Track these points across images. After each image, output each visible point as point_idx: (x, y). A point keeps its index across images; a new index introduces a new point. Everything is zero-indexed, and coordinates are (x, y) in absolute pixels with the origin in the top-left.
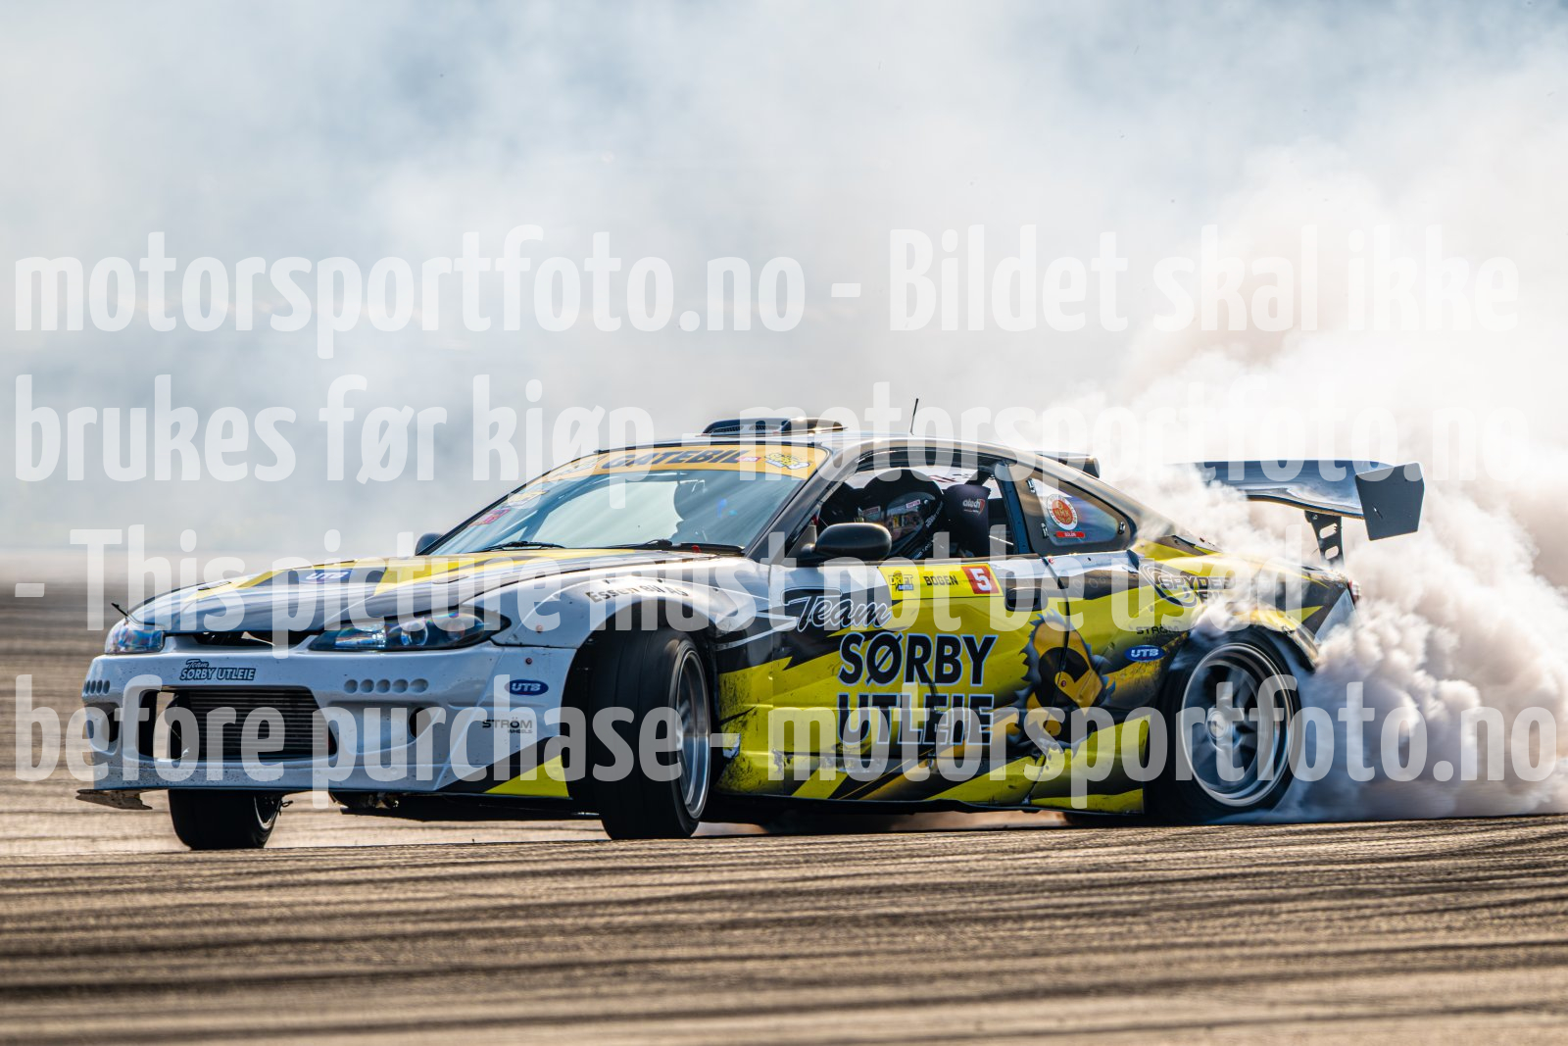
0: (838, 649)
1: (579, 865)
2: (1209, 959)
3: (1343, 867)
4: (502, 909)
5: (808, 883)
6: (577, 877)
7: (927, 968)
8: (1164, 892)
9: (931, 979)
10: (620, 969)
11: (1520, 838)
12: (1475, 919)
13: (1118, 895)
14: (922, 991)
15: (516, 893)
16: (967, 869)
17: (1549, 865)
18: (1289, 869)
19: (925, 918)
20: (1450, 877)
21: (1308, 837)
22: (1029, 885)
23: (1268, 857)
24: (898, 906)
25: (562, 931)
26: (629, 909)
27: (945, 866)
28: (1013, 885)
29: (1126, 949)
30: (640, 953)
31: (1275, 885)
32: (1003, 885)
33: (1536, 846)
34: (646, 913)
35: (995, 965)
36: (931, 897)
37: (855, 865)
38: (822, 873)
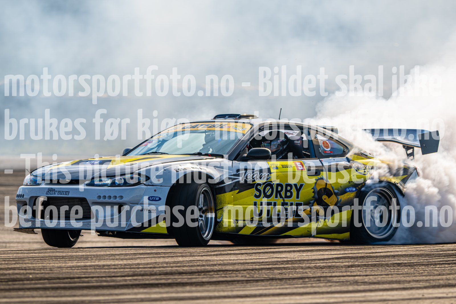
0: (254, 187)
4: (285, 261)
5: (374, 254)
7: (408, 279)
9: (409, 282)
10: (318, 279)
14: (407, 285)
15: (288, 257)
19: (408, 264)
22: (438, 255)
24: (400, 261)
26: (321, 261)
30: (325, 274)
34: (326, 263)
36: (410, 258)
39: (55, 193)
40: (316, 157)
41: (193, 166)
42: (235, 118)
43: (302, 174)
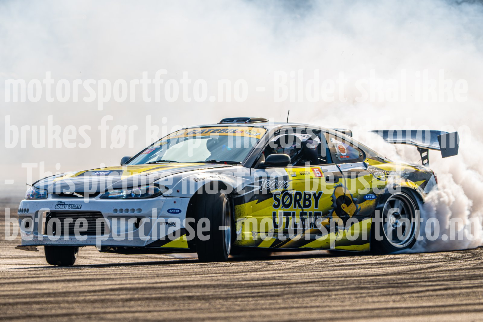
0: (273, 197)
1: (73, 278)
2: (306, 312)
3: (355, 278)
6: (73, 282)
7: (202, 316)
8: (289, 288)
10: (89, 316)
11: (420, 268)
12: (403, 298)
13: (272, 289)
16: (216, 279)
17: (430, 278)
18: (335, 279)
19: (201, 297)
20: (394, 282)
21: (342, 267)
22: (239, 285)
23: (327, 275)
24: (191, 293)
25: (68, 302)
27: (208, 278)
28: (233, 285)
29: (276, 309)
31: (330, 285)
32: (230, 285)
33: (426, 271)
34: (98, 295)
35: (227, 315)
36: (203, 289)
37: (175, 278)
38: (163, 280)
39: (65, 206)
40: (333, 163)
41: (212, 175)
42: (245, 122)
43: (320, 181)
